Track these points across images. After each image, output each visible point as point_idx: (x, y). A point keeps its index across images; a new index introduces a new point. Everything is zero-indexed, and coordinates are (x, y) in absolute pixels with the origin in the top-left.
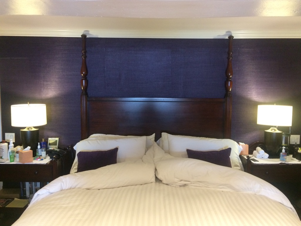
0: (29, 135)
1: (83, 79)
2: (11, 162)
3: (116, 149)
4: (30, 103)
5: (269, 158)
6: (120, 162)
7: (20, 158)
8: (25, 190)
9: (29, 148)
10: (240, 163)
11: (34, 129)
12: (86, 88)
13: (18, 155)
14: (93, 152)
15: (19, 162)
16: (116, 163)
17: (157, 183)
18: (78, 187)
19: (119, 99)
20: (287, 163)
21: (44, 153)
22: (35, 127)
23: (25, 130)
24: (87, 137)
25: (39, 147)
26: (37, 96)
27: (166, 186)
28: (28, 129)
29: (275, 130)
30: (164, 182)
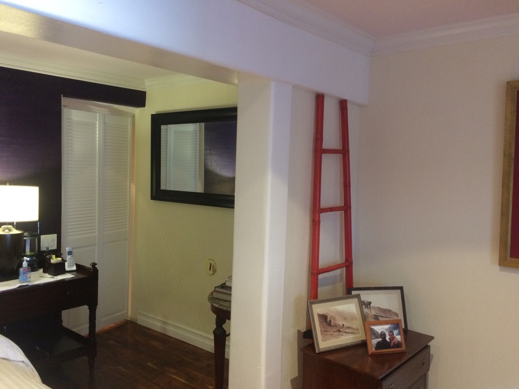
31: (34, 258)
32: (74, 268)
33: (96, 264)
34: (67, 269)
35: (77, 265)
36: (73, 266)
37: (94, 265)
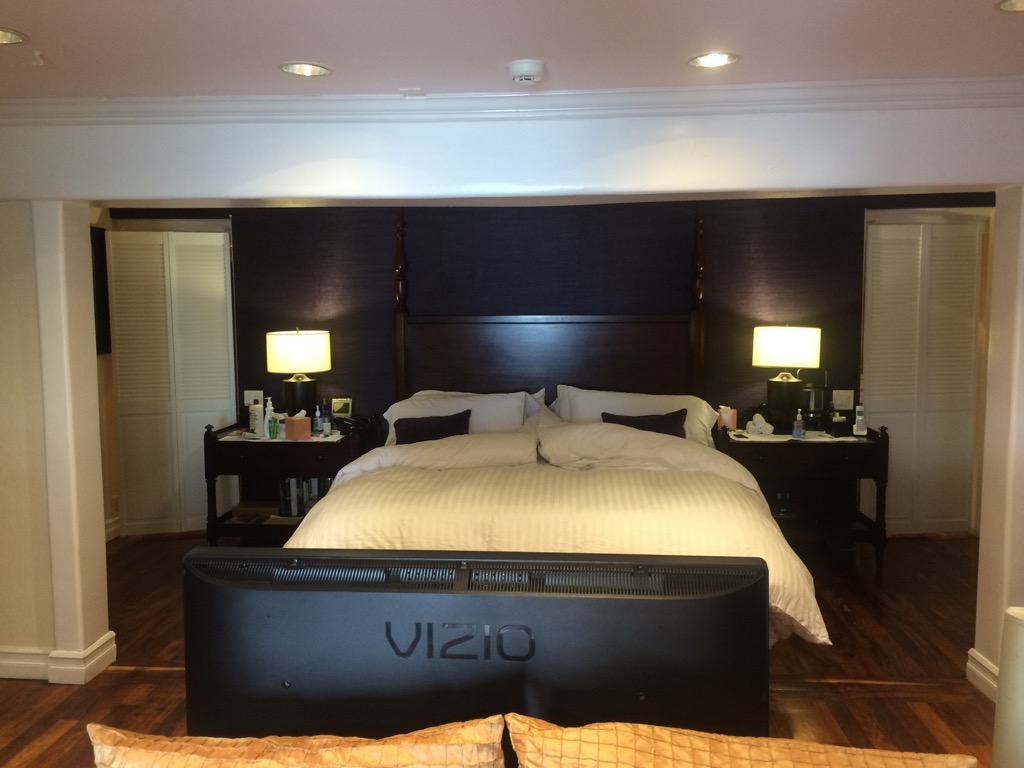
0: (299, 391)
1: (399, 280)
2: (271, 438)
3: (468, 413)
4: (300, 330)
5: (774, 433)
6: (473, 433)
7: (289, 432)
8: (290, 501)
9: (303, 412)
10: (709, 441)
11: (307, 380)
12: (404, 297)
13: (284, 426)
14: (423, 418)
15: (287, 438)
16: (467, 433)
17: (541, 465)
18: (404, 464)
19: (473, 319)
20: (803, 440)
21: (327, 426)
22: (308, 375)
23: (292, 380)
24: (408, 395)
25: (318, 413)
26: (308, 315)
27: (556, 469)
28: (297, 378)
29: (788, 377)
30: (552, 461)
31: (819, 415)
32: (865, 433)
33: (886, 429)
34: (855, 432)
35: (869, 430)
36: (863, 430)
37: (884, 429)
